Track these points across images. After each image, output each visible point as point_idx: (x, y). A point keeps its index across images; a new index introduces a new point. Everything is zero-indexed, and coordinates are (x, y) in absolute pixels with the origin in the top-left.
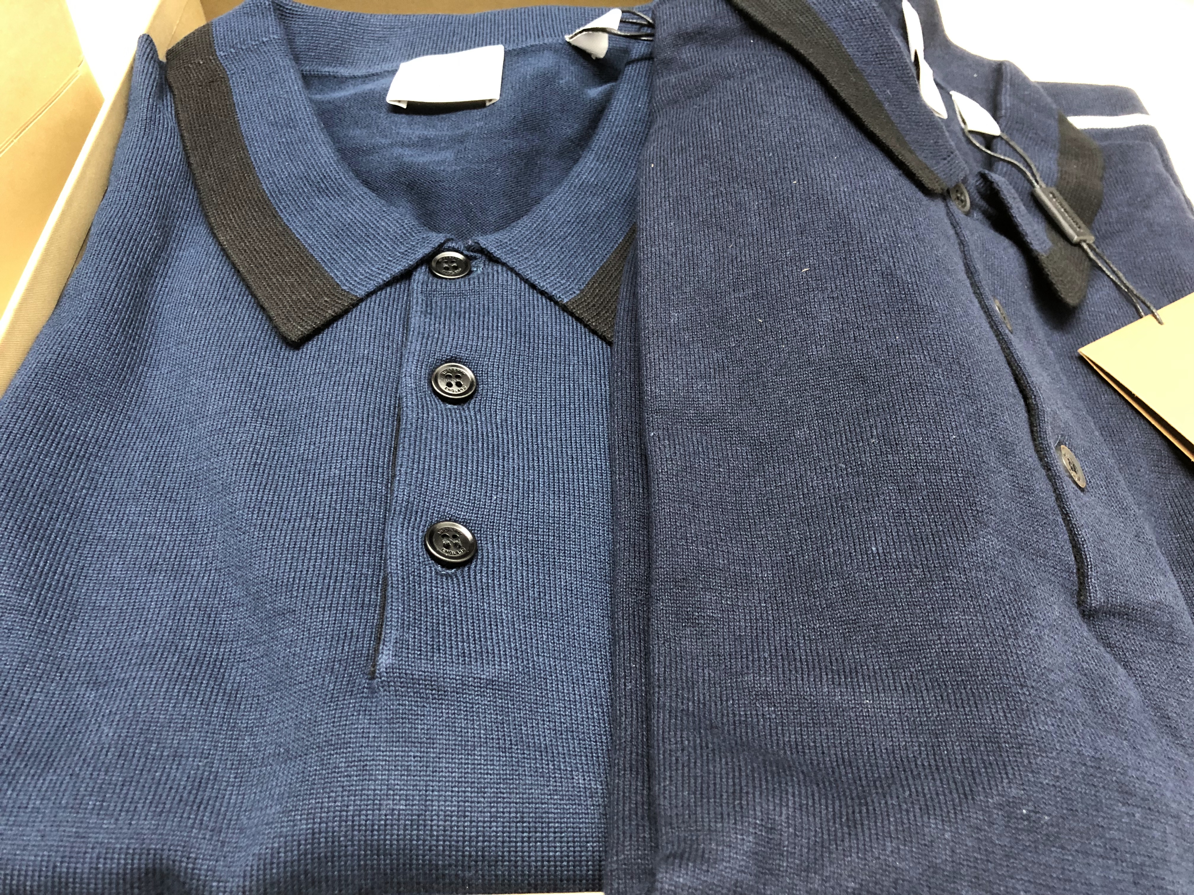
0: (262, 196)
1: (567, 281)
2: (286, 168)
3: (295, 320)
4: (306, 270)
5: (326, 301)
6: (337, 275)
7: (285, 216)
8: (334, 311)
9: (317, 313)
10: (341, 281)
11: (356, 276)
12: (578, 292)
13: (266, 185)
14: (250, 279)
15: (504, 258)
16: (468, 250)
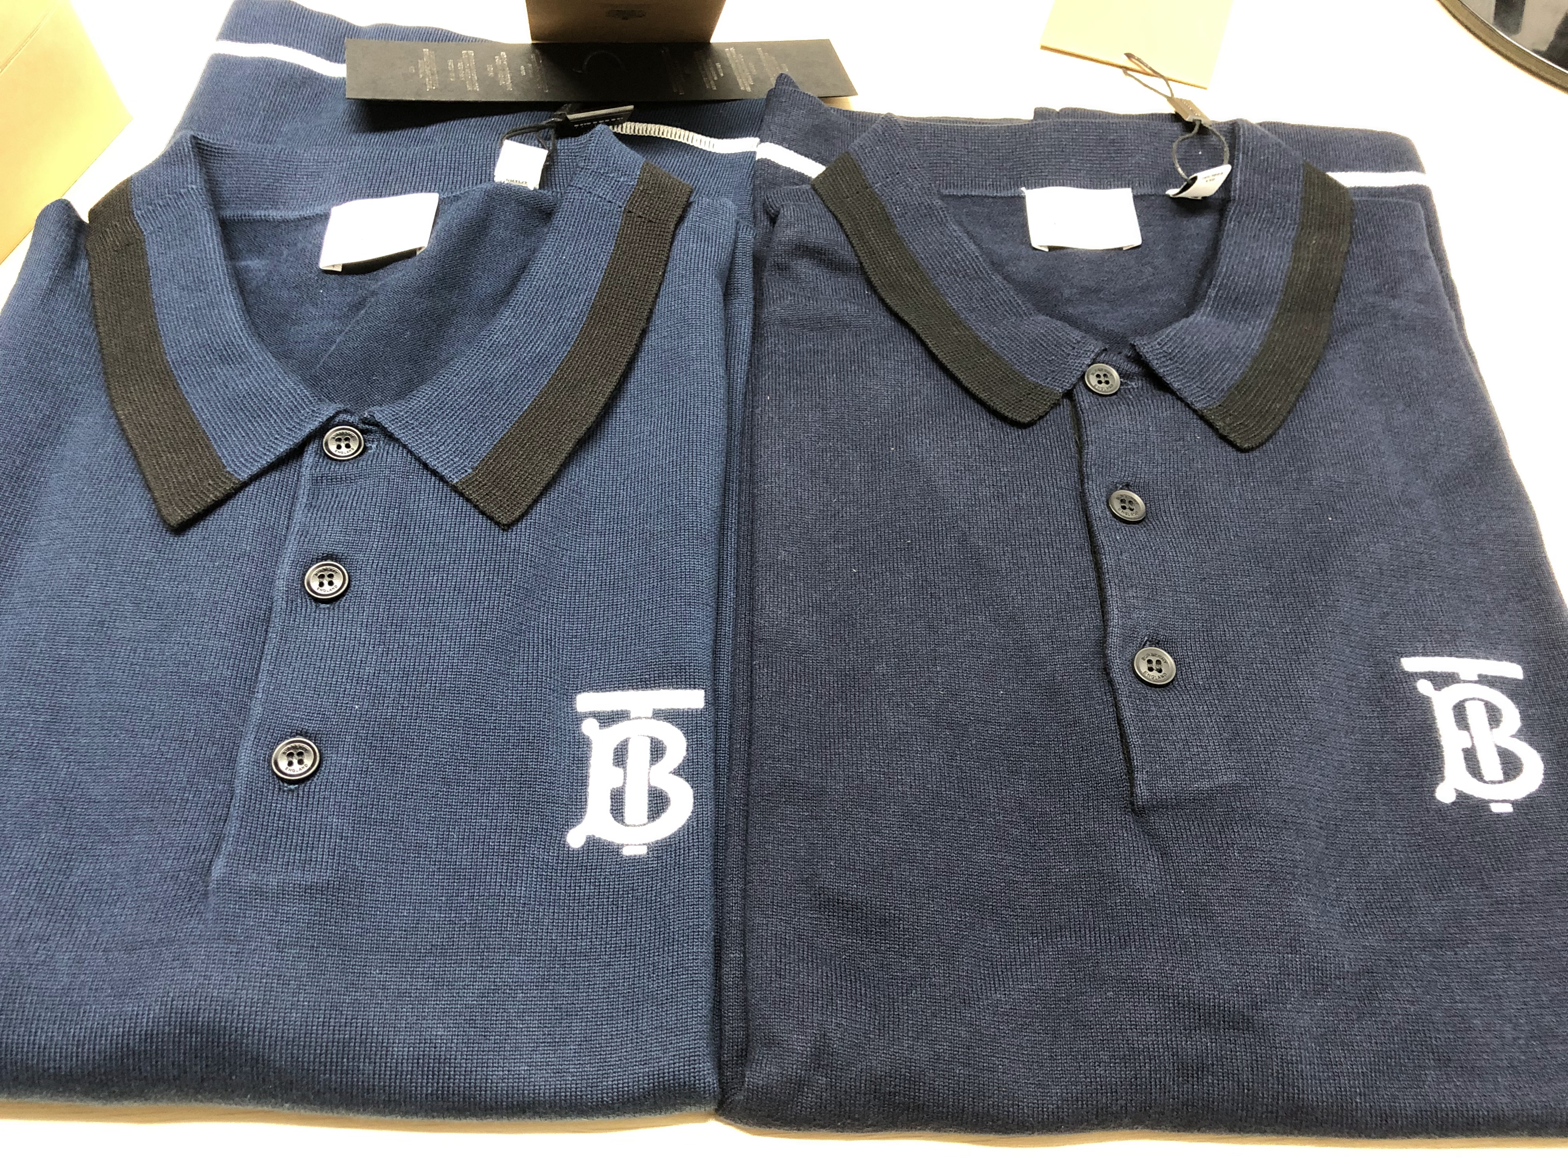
0: (165, 367)
1: (461, 458)
2: (190, 336)
3: (177, 505)
4: (197, 449)
5: (209, 484)
6: (224, 454)
7: (184, 387)
8: (216, 496)
9: (200, 497)
10: (227, 461)
11: (242, 456)
12: (470, 471)
13: (171, 356)
14: (142, 455)
15: (398, 434)
16: (364, 423)
